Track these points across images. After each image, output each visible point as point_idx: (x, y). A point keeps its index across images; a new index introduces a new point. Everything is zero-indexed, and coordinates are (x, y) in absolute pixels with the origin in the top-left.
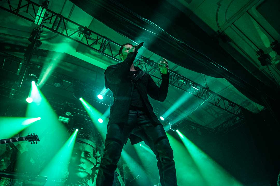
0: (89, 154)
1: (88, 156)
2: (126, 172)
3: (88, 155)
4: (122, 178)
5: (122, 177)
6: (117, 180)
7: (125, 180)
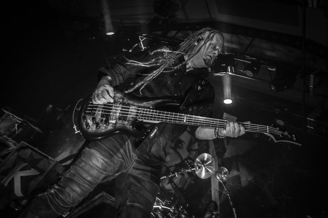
0: (182, 145)
1: (180, 147)
2: (231, 184)
3: (180, 145)
4: (220, 192)
5: (219, 189)
6: (209, 192)
7: (222, 196)
